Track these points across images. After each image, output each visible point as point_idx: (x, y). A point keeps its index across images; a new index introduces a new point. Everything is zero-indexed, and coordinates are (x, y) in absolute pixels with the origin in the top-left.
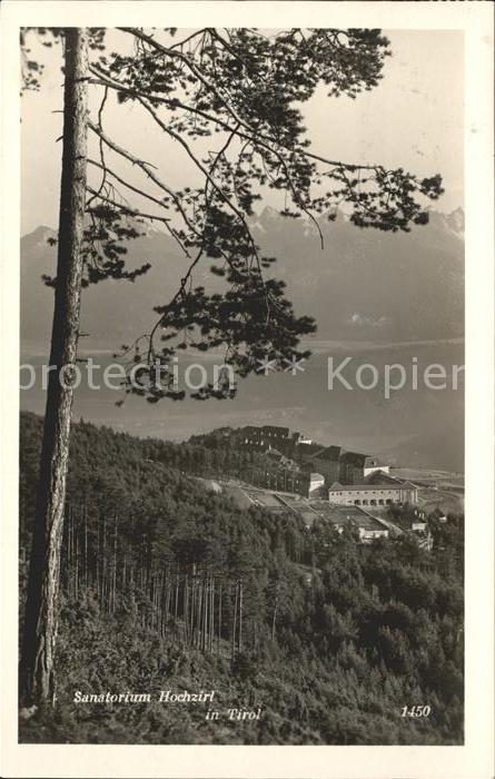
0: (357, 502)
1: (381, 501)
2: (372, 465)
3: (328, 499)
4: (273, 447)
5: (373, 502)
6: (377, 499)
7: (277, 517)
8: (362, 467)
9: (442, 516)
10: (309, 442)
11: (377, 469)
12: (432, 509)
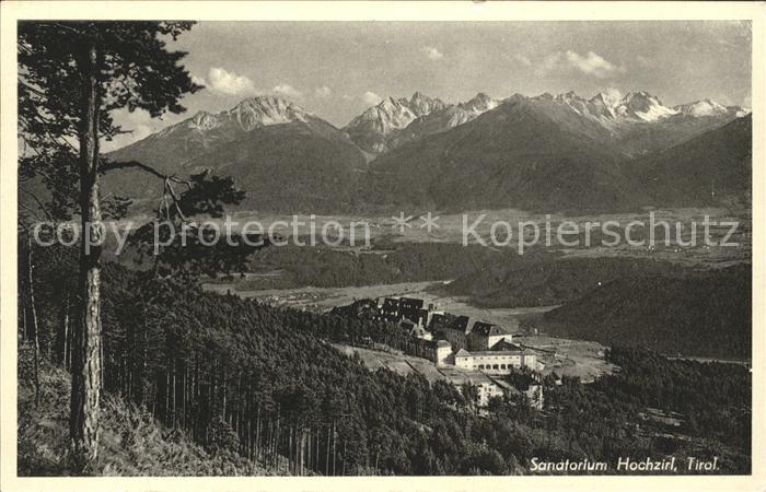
0: (482, 367)
1: (503, 367)
2: (497, 333)
3: (454, 364)
4: (406, 317)
5: (496, 367)
6: (500, 364)
7: (402, 379)
8: (487, 335)
9: (558, 379)
10: (442, 313)
11: (502, 337)
12: (548, 373)
